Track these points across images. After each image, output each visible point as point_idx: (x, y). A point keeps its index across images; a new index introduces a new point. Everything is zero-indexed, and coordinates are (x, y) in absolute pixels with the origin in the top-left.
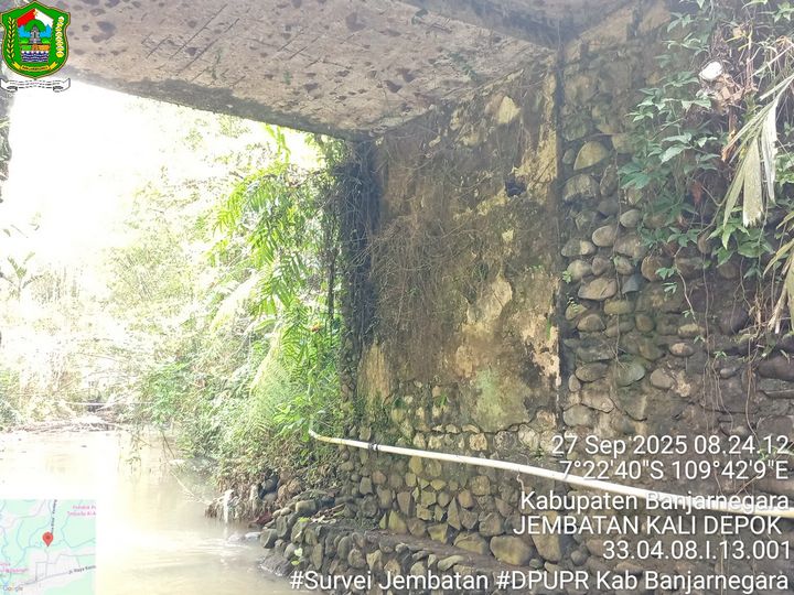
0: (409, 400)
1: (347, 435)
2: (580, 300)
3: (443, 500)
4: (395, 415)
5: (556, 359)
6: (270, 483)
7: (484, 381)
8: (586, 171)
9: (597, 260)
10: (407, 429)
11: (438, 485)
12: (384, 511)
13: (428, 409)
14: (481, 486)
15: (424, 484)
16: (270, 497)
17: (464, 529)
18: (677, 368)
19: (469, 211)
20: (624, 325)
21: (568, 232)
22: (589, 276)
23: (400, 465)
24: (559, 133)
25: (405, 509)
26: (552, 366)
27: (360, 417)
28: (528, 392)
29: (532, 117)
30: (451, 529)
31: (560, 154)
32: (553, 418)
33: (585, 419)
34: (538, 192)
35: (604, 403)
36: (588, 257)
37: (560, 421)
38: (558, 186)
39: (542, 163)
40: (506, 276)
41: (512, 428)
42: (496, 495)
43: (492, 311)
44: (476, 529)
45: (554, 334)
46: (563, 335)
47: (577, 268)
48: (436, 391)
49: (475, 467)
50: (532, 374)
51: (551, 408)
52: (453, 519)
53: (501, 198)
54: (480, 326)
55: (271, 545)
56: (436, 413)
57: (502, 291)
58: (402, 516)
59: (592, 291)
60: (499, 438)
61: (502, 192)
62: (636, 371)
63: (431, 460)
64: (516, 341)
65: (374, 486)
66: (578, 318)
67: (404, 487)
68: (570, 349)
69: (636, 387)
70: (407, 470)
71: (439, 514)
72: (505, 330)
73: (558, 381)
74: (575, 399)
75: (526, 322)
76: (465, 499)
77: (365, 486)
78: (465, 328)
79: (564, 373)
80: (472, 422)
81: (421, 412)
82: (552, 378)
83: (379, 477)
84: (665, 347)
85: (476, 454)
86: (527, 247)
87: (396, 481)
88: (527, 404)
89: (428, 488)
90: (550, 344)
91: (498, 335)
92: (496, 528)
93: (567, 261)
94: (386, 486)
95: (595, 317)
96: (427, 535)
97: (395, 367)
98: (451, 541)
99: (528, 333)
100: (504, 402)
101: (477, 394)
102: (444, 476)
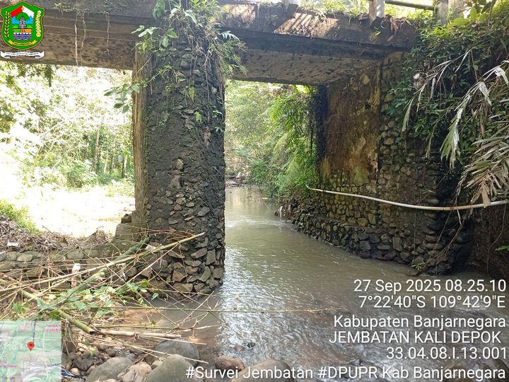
0: (335, 176)
1: (317, 188)
2: (384, 145)
3: (345, 207)
4: (331, 181)
5: (377, 163)
6: (295, 204)
7: (357, 170)
8: (387, 103)
9: (389, 132)
10: (335, 185)
11: (343, 203)
12: (329, 211)
13: (341, 179)
14: (355, 203)
15: (339, 203)
16: (295, 209)
17: (350, 216)
18: (408, 167)
19: (354, 113)
20: (395, 153)
21: (382, 122)
22: (387, 137)
23: (332, 197)
24: (381, 89)
25: (334, 211)
26: (376, 166)
27: (321, 181)
28: (369, 174)
29: (373, 83)
30: (347, 216)
31: (381, 96)
32: (375, 182)
33: (384, 182)
34: (374, 109)
35: (389, 177)
36: (387, 131)
37: (377, 182)
38: (380, 107)
39: (375, 99)
40: (364, 136)
41: (364, 185)
42: (359, 205)
43: (360, 148)
44: (353, 216)
45: (376, 155)
46: (379, 156)
47: (384, 134)
48: (343, 173)
49: (354, 197)
50: (370, 168)
51: (375, 179)
52: (347, 214)
53: (364, 110)
54: (356, 152)
55: (294, 223)
56: (343, 180)
57: (363, 141)
58: (333, 213)
59: (387, 142)
60: (360, 188)
61: (364, 108)
62: (398, 167)
63: (341, 195)
64: (366, 157)
65: (325, 204)
66: (383, 151)
67: (334, 204)
68: (382, 160)
69: (397, 172)
70: (335, 198)
71: (343, 212)
72: (363, 154)
73: (377, 170)
74: (381, 176)
75: (369, 151)
76: (351, 207)
77: (322, 204)
78: (352, 153)
79: (379, 167)
80: (353, 183)
81: (339, 180)
82: (376, 169)
83: (326, 201)
84: (405, 160)
85: (354, 193)
86: (370, 127)
87: (331, 202)
88: (369, 177)
89: (341, 204)
90: (375, 159)
91: (361, 155)
92: (359, 216)
93: (381, 132)
94: (329, 204)
95: (388, 150)
96: (340, 218)
97: (332, 165)
98: (346, 220)
99: (370, 155)
100: (362, 177)
101: (355, 174)
102: (345, 200)
